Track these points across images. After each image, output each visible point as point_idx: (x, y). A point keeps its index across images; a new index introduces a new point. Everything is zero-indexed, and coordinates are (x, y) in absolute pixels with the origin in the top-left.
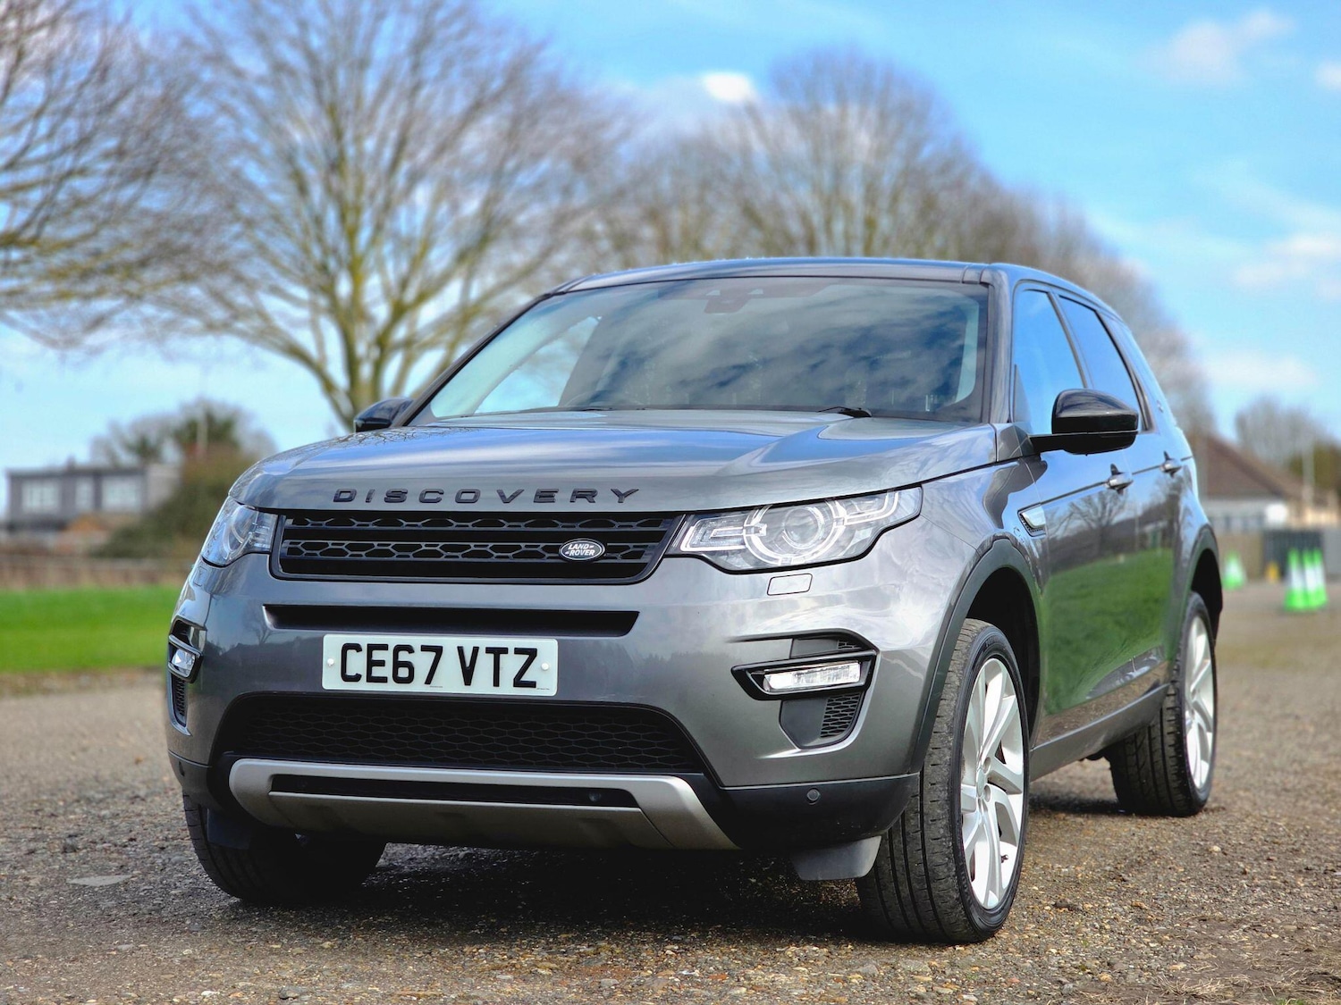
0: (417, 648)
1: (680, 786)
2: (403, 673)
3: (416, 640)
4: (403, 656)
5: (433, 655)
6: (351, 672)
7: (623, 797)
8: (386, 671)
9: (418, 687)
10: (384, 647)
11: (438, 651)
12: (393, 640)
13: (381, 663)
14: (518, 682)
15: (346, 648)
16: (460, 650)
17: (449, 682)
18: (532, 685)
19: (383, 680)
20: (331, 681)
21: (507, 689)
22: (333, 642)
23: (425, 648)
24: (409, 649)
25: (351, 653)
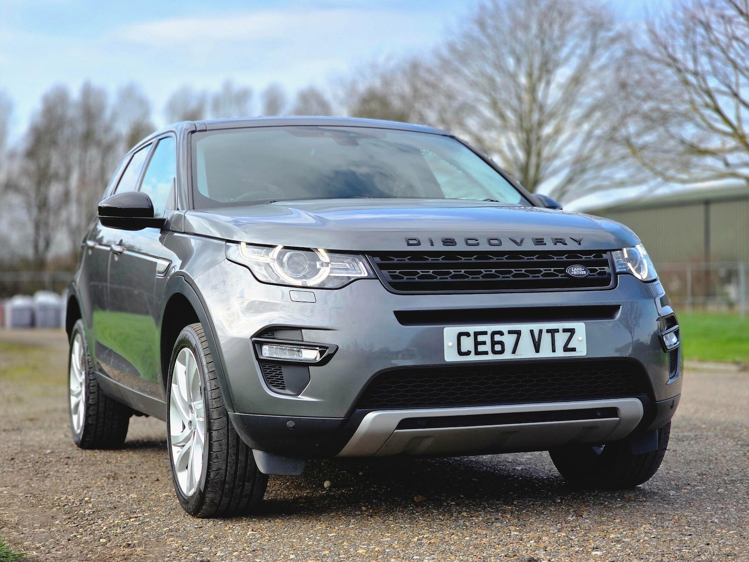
0: (506, 332)
1: (637, 402)
2: (498, 348)
3: (504, 328)
4: (497, 338)
5: (515, 336)
6: (463, 350)
7: (614, 412)
8: (487, 348)
9: (507, 356)
10: (485, 333)
11: (518, 333)
12: (490, 328)
13: (484, 343)
14: (566, 349)
15: (460, 335)
17: (526, 352)
18: (574, 350)
19: (486, 353)
20: (451, 356)
21: (560, 353)
22: (450, 332)
23: (510, 332)
24: (501, 333)
25: (463, 338)
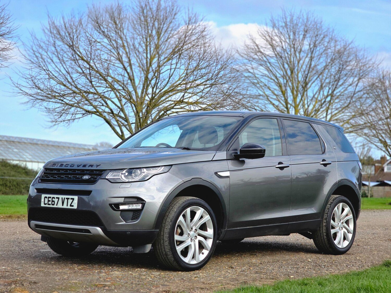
0: (56, 198)
1: (99, 229)
2: (53, 203)
3: (55, 196)
4: (53, 200)
7: (88, 231)
8: (50, 203)
9: (55, 206)
10: (50, 197)
11: (58, 198)
12: (52, 196)
13: (50, 201)
14: (71, 206)
16: (62, 198)
17: (60, 205)
18: (73, 206)
19: (50, 204)
20: (42, 205)
21: (69, 207)
22: (43, 196)
24: (54, 198)
25: (46, 198)
